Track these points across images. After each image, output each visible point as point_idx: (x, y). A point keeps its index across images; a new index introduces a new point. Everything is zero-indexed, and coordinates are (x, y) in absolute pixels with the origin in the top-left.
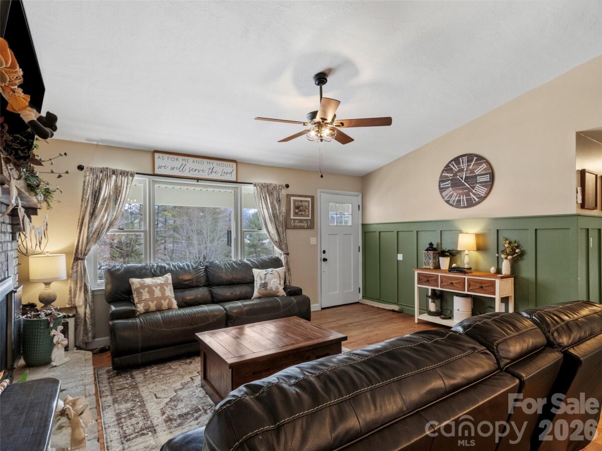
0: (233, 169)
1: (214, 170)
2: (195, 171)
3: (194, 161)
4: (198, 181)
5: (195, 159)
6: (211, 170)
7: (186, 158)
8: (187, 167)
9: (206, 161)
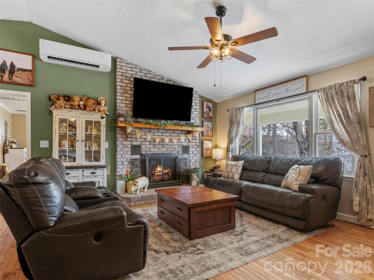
0: (303, 83)
1: (289, 90)
2: (276, 94)
3: (275, 89)
4: (278, 101)
5: (276, 87)
6: (286, 91)
7: (271, 88)
8: (271, 94)
9: (282, 85)
